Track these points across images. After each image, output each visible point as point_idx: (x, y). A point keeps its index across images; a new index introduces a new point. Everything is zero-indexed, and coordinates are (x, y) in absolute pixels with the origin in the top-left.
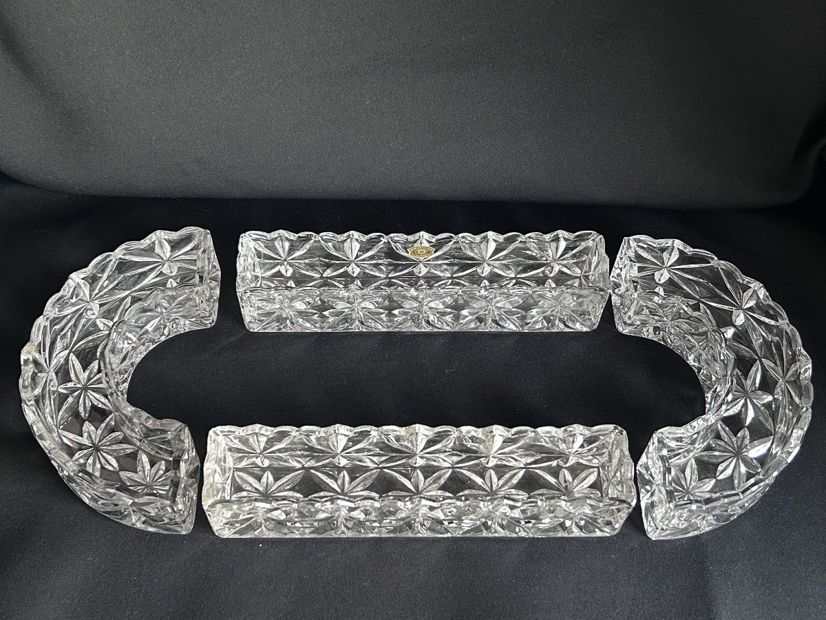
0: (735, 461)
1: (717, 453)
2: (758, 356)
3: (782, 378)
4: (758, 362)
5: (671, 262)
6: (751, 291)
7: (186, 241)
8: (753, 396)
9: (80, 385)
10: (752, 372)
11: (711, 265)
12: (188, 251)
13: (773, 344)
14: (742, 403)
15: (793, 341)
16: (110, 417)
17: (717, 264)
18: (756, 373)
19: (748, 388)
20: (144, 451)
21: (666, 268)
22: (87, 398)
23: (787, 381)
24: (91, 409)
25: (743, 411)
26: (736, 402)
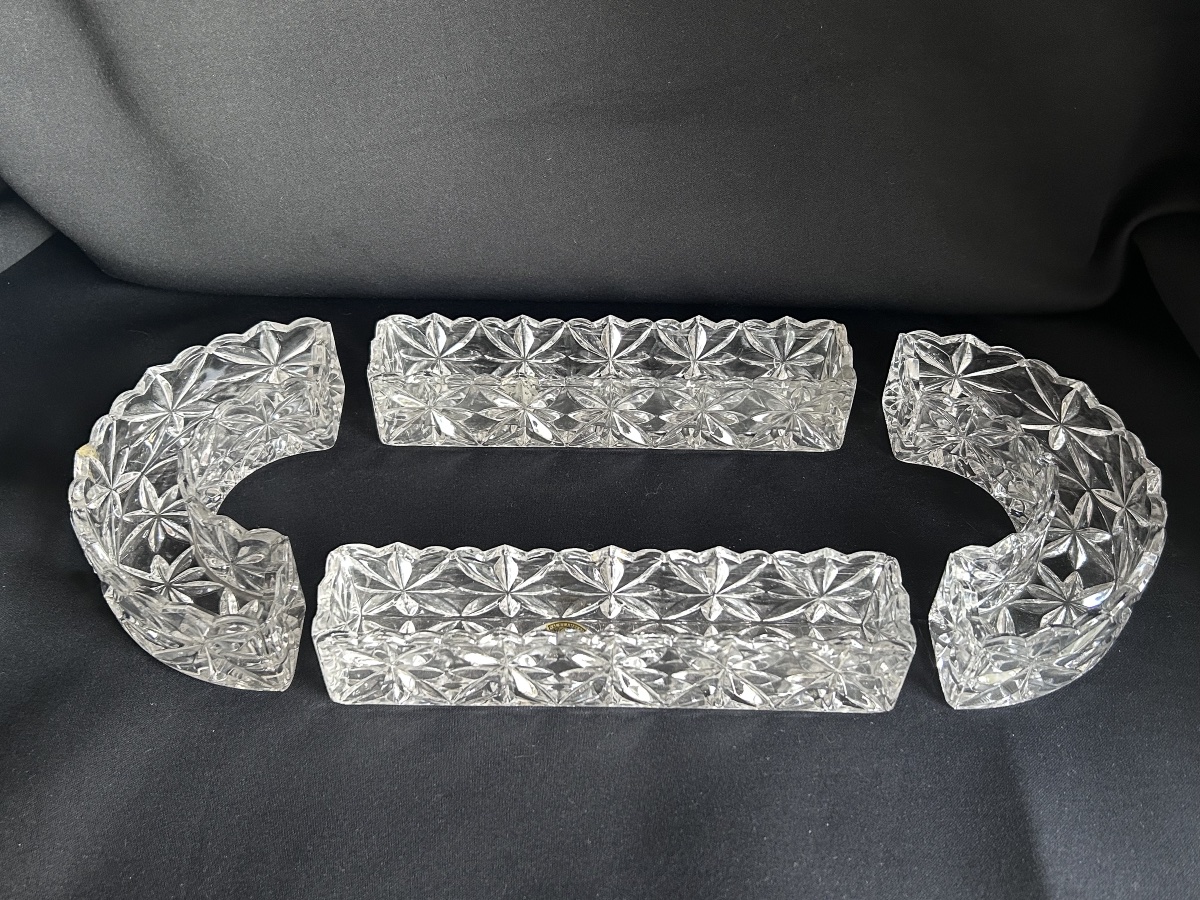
0: (1064, 610)
1: (1039, 602)
2: (1086, 486)
3: (1122, 504)
4: (1087, 494)
5: (963, 367)
6: (1073, 393)
7: (300, 336)
8: (1084, 534)
9: (152, 513)
10: (1080, 505)
11: (1017, 365)
12: (303, 353)
13: (1106, 464)
14: (1068, 542)
15: (1133, 450)
16: (189, 550)
17: (1024, 363)
18: (1086, 506)
19: (1076, 524)
20: (232, 588)
21: (957, 377)
22: (160, 529)
23: (1129, 506)
24: (164, 542)
25: (1071, 552)
26: (1060, 541)
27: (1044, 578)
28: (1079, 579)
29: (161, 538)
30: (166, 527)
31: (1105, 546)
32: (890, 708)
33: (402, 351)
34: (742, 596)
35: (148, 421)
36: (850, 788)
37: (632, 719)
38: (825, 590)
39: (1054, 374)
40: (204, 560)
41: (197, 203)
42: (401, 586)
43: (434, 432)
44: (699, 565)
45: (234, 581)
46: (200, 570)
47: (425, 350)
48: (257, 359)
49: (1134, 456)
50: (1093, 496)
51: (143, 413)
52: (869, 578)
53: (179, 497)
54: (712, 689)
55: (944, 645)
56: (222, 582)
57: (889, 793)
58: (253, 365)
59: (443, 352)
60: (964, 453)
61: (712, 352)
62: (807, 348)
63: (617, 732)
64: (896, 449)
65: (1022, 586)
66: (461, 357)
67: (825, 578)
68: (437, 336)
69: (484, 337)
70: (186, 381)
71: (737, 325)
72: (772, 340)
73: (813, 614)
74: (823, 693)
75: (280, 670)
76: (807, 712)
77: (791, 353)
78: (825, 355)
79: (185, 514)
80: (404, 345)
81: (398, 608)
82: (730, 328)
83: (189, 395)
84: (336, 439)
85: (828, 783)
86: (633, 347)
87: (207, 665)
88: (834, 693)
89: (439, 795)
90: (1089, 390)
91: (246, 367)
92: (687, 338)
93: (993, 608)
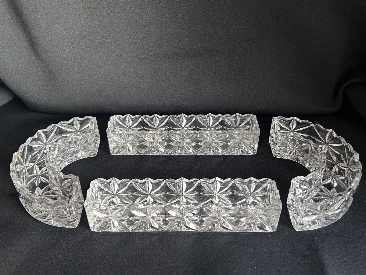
1: (322, 197)
2: (335, 163)
3: (347, 166)
4: (336, 165)
5: (294, 128)
6: (329, 133)
7: (86, 122)
8: (336, 177)
9: (37, 175)
10: (334, 169)
11: (311, 126)
12: (87, 127)
13: (341, 155)
14: (330, 180)
15: (349, 148)
16: (48, 186)
17: (313, 125)
18: (336, 169)
19: (333, 174)
20: (61, 196)
21: (292, 131)
22: (39, 180)
23: (349, 166)
24: (40, 183)
25: (332, 183)
26: (328, 179)
27: (324, 190)
28: (335, 191)
29: (40, 182)
30: (41, 179)
31: (343, 180)
32: (275, 230)
33: (118, 127)
34: (225, 195)
35: (38, 147)
36: (263, 256)
37: (190, 235)
38: (252, 192)
39: (322, 128)
40: (53, 188)
41: (56, 83)
42: (114, 193)
43: (128, 151)
44: (210, 183)
45: (62, 195)
46: (51, 191)
47: (125, 126)
48: (73, 129)
49: (350, 150)
50: (338, 166)
51: (36, 144)
52: (266, 187)
53: (46, 170)
54: (216, 225)
55: (292, 210)
56: (58, 195)
57: (276, 257)
58: (72, 131)
59: (131, 127)
60: (295, 154)
61: (215, 125)
62: (244, 123)
63: (185, 239)
64: (274, 154)
65: (317, 192)
66: (136, 128)
67: (252, 188)
68: (129, 122)
69: (144, 121)
70: (50, 135)
71: (222, 116)
72: (233, 121)
73: (249, 202)
74: (252, 225)
75: (75, 221)
76: (248, 232)
77: (239, 125)
78: (250, 126)
79: (48, 175)
80: (119, 124)
81: (114, 201)
82: (220, 117)
83: (51, 140)
84: (97, 153)
85: (255, 254)
86: (190, 124)
87: (51, 220)
88: (256, 226)
89: (125, 260)
90: (334, 132)
91: (69, 132)
92: (207, 120)
93: (307, 199)
